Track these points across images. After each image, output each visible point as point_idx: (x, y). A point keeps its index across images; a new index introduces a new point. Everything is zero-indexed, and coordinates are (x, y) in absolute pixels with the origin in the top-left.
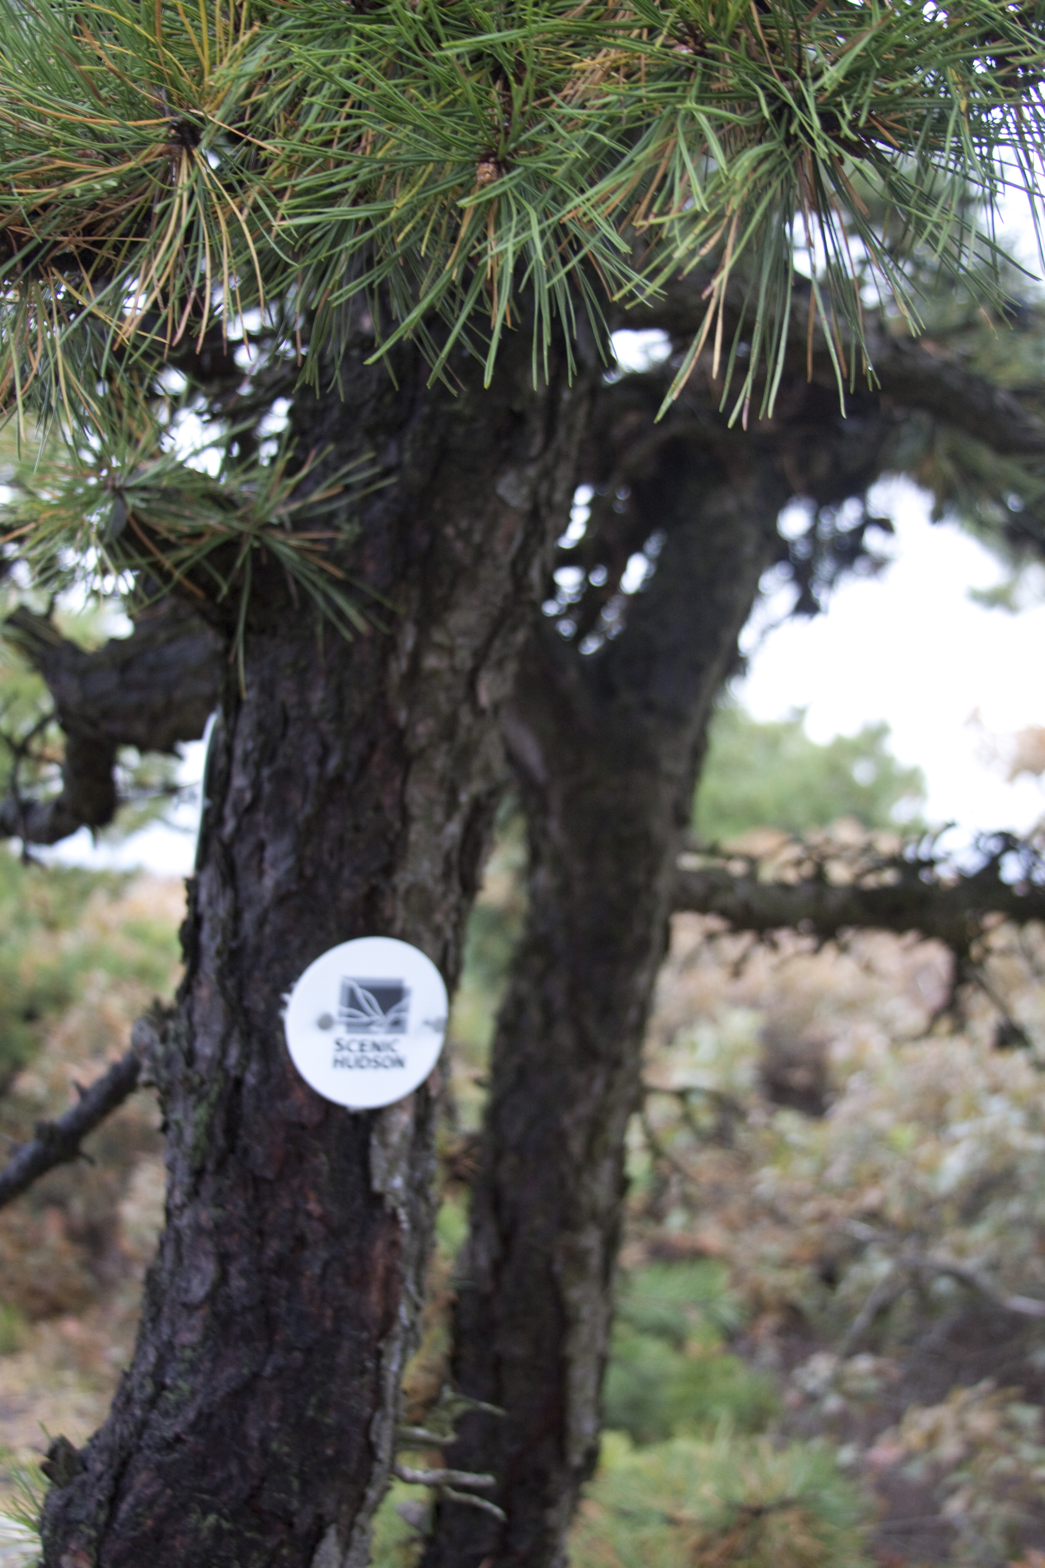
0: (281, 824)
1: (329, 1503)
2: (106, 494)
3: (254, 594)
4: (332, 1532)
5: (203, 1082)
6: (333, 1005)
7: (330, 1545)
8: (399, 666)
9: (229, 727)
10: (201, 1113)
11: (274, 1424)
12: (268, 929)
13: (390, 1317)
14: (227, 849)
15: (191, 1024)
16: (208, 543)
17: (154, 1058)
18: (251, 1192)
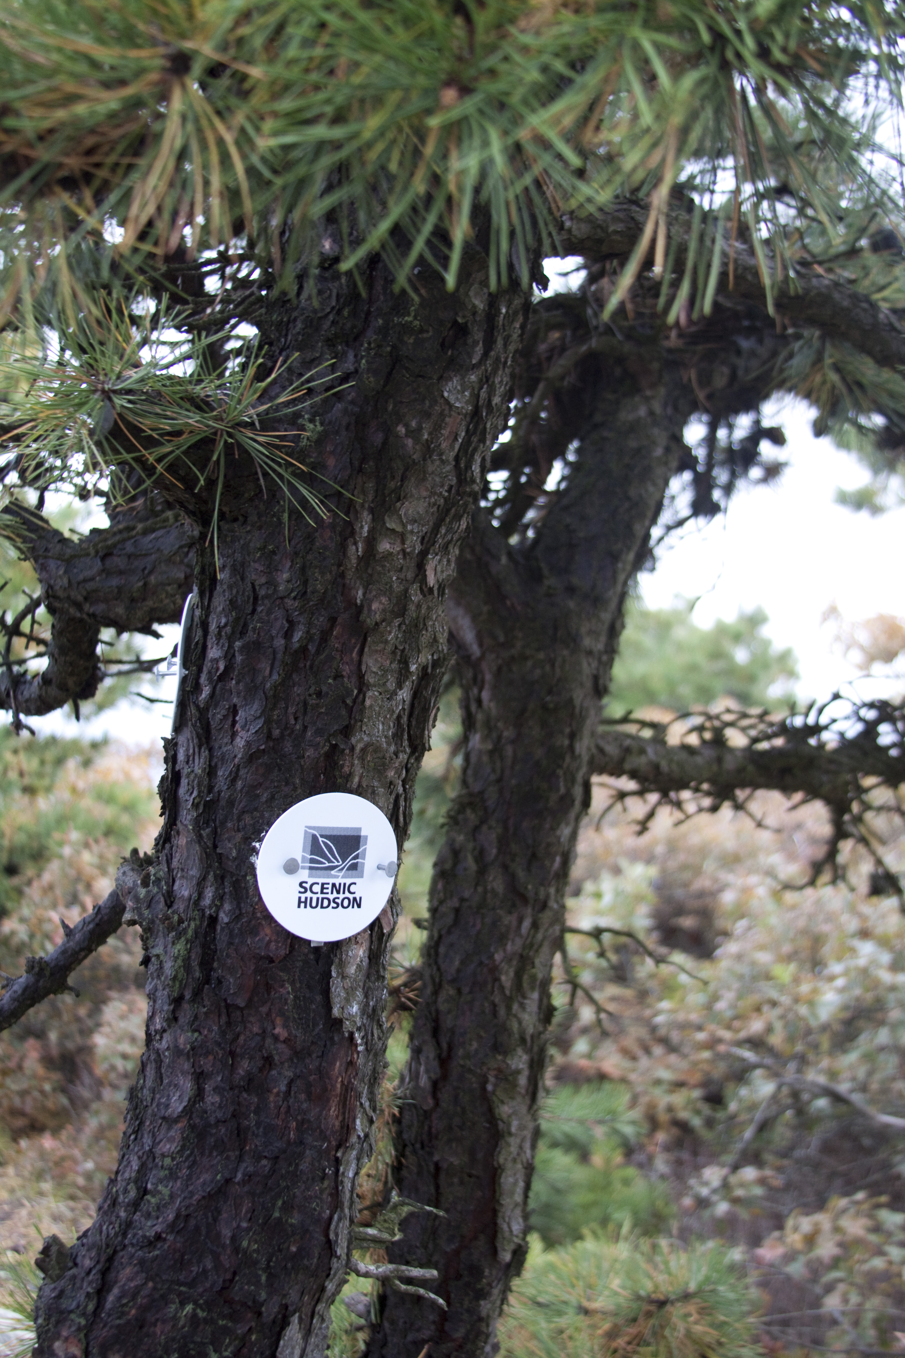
0: (251, 691)
1: (293, 1295)
2: (97, 396)
3: (226, 486)
4: (295, 1319)
5: (181, 921)
6: (298, 851)
7: (293, 1332)
8: (356, 550)
9: (205, 606)
10: (180, 947)
11: (244, 1225)
12: (239, 784)
13: (347, 1128)
14: (203, 712)
15: (170, 870)
16: (186, 441)
17: (137, 899)
18: (224, 1019)
